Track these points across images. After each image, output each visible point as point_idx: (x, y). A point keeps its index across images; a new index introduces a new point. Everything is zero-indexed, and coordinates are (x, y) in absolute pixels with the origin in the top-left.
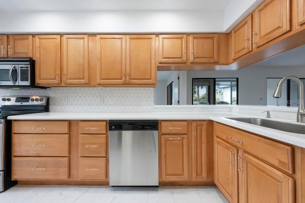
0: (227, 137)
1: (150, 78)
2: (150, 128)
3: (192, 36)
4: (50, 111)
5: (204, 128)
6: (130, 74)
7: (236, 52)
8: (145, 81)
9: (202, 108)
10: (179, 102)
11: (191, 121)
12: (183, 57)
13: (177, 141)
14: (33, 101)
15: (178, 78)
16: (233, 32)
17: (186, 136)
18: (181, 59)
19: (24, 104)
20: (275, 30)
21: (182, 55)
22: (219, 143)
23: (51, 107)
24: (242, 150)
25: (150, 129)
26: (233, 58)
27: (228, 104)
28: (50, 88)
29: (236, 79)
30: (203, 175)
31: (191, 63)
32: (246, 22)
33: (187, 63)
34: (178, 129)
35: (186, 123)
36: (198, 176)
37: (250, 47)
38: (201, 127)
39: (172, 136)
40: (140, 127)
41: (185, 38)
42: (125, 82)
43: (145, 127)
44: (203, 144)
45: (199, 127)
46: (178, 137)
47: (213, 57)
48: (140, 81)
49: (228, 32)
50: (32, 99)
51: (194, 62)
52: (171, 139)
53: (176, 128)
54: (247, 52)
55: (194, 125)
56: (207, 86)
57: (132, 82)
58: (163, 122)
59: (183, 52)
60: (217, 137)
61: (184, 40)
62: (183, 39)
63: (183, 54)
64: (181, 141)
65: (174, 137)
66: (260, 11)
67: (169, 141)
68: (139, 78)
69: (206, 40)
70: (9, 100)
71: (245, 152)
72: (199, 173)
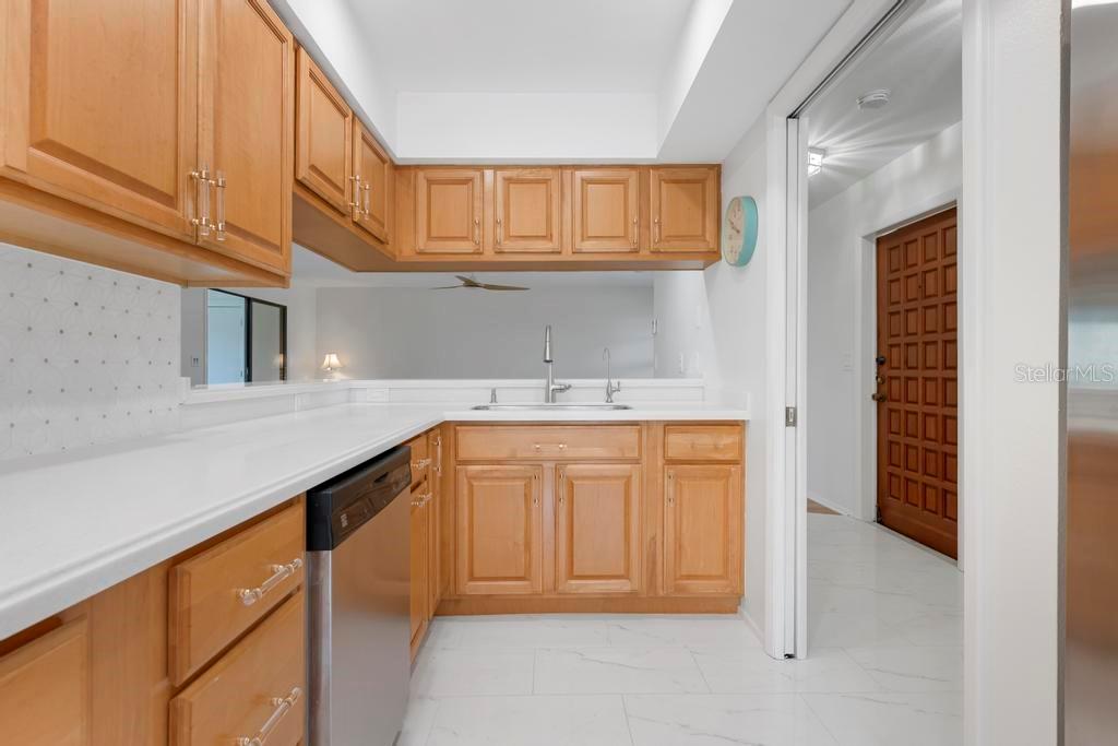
0: (513, 452)
1: (278, 242)
3: (359, 125)
7: (433, 235)
8: (265, 256)
12: (346, 194)
16: (421, 175)
18: (343, 198)
20: (538, 237)
22: (474, 477)
32: (469, 180)
37: (482, 244)
41: (350, 121)
47: (383, 225)
59: (346, 175)
60: (465, 463)
62: (347, 119)
63: (346, 181)
66: (508, 180)
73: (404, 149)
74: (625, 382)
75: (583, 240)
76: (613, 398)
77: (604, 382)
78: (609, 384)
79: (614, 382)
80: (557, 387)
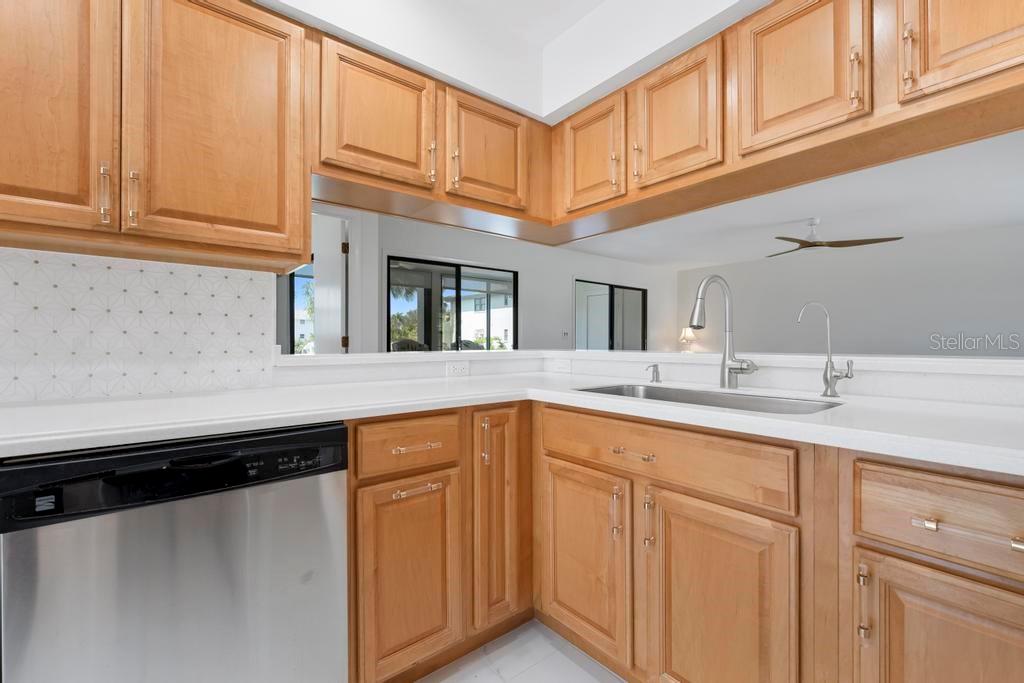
0: (596, 452)
1: (274, 222)
2: (310, 463)
3: (453, 96)
5: (510, 430)
6: (149, 180)
7: (579, 188)
8: (246, 235)
9: (467, 364)
10: (345, 342)
11: (469, 413)
12: (423, 166)
13: (425, 499)
15: (345, 248)
16: (568, 126)
17: (452, 472)
18: (417, 171)
20: (688, 151)
21: (418, 155)
22: (558, 474)
24: (647, 482)
25: (308, 467)
26: (569, 206)
27: (481, 348)
29: (512, 274)
30: (508, 597)
31: (448, 193)
32: (611, 110)
33: (436, 191)
34: (431, 448)
35: (453, 420)
36: (493, 607)
37: (623, 184)
38: (501, 428)
39: (403, 482)
40: (252, 468)
41: (429, 93)
42: (113, 220)
43: (283, 463)
44: (507, 490)
45: (497, 431)
46: (424, 483)
47: (514, 191)
48: (217, 231)
49: (552, 123)
51: (460, 193)
52: (404, 494)
53: (419, 447)
54: (612, 196)
55: (482, 423)
56: (422, 290)
57: (167, 232)
58: (363, 429)
59: (423, 147)
60: (551, 454)
61: (428, 99)
62: (424, 92)
63: (423, 153)
64: (438, 495)
65: (412, 486)
66: (651, 89)
67: (390, 508)
68: (211, 213)
69: (496, 127)
71: (659, 485)
72: (495, 597)
73: (547, 104)
74: (861, 362)
75: (756, 130)
76: (838, 388)
77: (820, 360)
78: (830, 365)
79: (840, 361)
80: (738, 365)
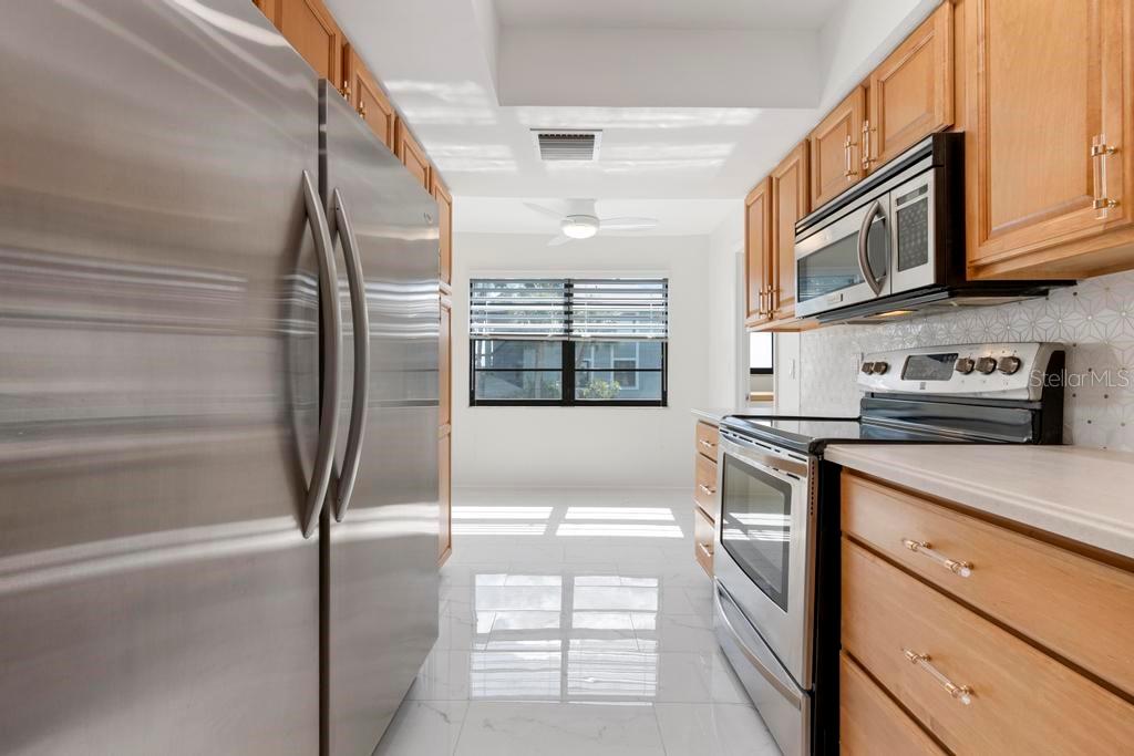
4: (1071, 443)
14: (968, 373)
19: (934, 387)
23: (1078, 415)
28: (1072, 283)
50: (962, 362)
70: (883, 368)
